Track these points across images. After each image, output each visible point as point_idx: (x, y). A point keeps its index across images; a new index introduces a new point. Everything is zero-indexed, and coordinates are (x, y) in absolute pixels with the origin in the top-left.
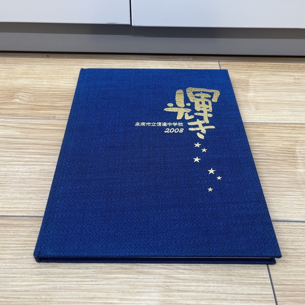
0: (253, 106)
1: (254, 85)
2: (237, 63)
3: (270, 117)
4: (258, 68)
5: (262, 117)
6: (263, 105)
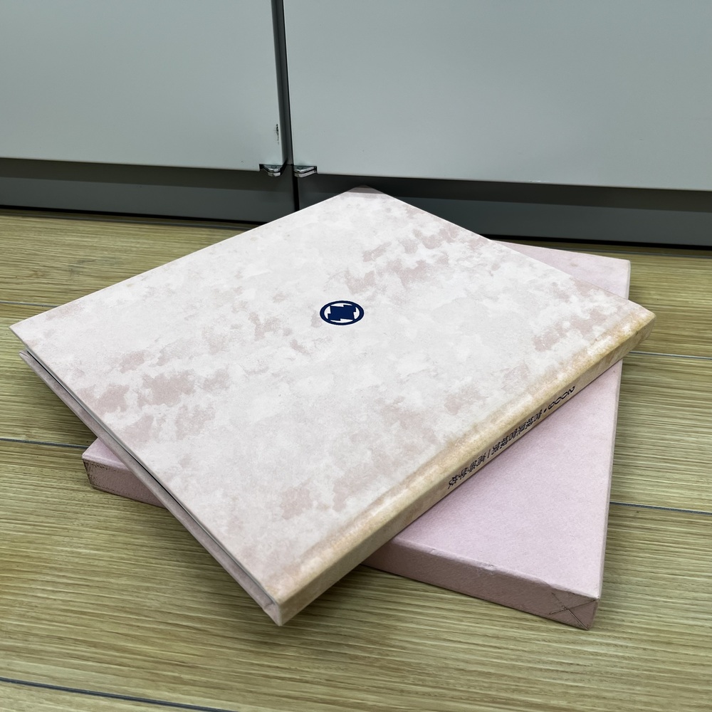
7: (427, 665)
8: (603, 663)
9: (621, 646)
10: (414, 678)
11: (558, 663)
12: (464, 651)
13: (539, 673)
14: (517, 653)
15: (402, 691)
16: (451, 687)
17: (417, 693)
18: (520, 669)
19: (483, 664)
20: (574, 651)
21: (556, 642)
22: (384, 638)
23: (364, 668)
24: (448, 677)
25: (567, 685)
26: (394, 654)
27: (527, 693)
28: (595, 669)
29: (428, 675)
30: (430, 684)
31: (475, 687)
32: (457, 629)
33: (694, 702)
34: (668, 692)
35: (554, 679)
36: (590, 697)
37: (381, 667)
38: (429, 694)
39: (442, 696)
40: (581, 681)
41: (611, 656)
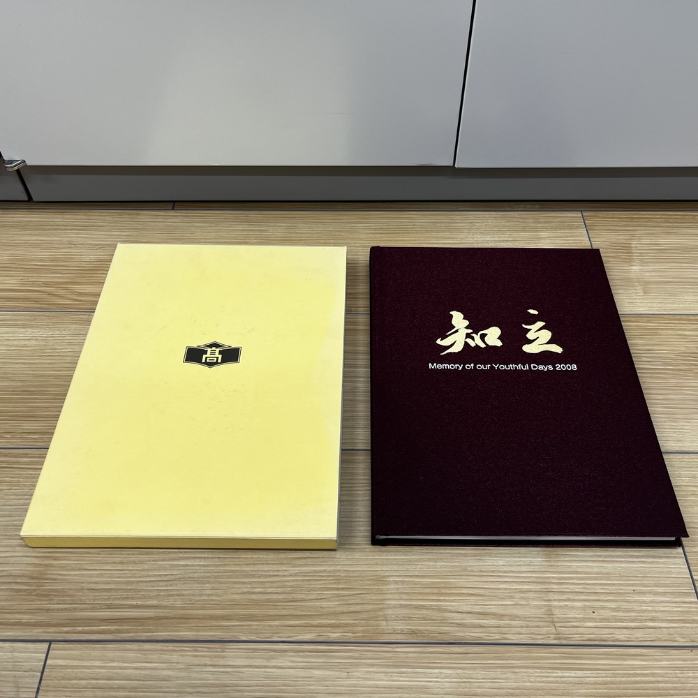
0: (639, 288)
1: (640, 251)
2: (610, 214)
3: (666, 305)
4: (644, 222)
5: (655, 305)
6: (654, 286)
7: (69, 589)
8: (189, 571)
9: (204, 558)
10: (58, 600)
11: (158, 575)
12: (97, 576)
13: (145, 584)
14: (134, 572)
15: (48, 610)
16: (82, 602)
17: (58, 610)
18: (132, 583)
19: (108, 583)
20: (171, 566)
21: (161, 561)
22: (43, 574)
23: (24, 597)
24: (82, 596)
25: (161, 590)
26: (48, 584)
27: (133, 598)
28: (182, 576)
29: (68, 596)
30: (69, 602)
31: (98, 600)
32: (95, 560)
33: (240, 591)
34: (226, 585)
35: (153, 587)
36: (173, 595)
37: (35, 595)
38: (66, 609)
39: (75, 610)
40: (171, 585)
41: (196, 566)
